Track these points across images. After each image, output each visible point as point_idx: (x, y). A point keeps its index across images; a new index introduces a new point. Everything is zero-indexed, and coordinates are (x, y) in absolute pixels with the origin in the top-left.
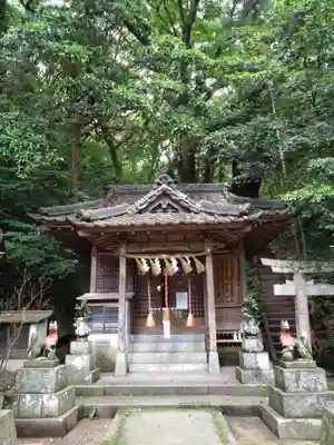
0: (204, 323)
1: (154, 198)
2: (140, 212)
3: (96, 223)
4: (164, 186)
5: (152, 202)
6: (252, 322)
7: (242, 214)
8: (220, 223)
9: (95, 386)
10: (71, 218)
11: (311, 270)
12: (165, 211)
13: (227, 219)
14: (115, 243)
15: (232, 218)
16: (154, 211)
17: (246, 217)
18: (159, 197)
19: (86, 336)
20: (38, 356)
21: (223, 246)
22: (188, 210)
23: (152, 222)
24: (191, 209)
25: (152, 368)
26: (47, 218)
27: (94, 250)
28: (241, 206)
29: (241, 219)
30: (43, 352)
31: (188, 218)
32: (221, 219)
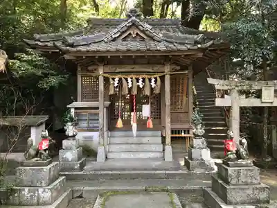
0: (160, 124)
1: (126, 28)
2: (114, 40)
3: (79, 48)
4: (134, 18)
5: (124, 32)
6: (199, 127)
7: (196, 43)
8: (179, 50)
9: (82, 173)
10: (59, 44)
11: (245, 88)
12: (134, 39)
13: (183, 47)
14: (94, 64)
15: (189, 46)
16: (124, 39)
17: (199, 46)
18: (129, 28)
19: (74, 136)
20: (33, 157)
21: (178, 68)
22: (152, 38)
23: (124, 48)
24: (155, 38)
25: (124, 156)
26: (39, 43)
27: (79, 69)
28: (196, 36)
29: (196, 47)
30: (38, 154)
31: (153, 46)
32: (180, 47)
